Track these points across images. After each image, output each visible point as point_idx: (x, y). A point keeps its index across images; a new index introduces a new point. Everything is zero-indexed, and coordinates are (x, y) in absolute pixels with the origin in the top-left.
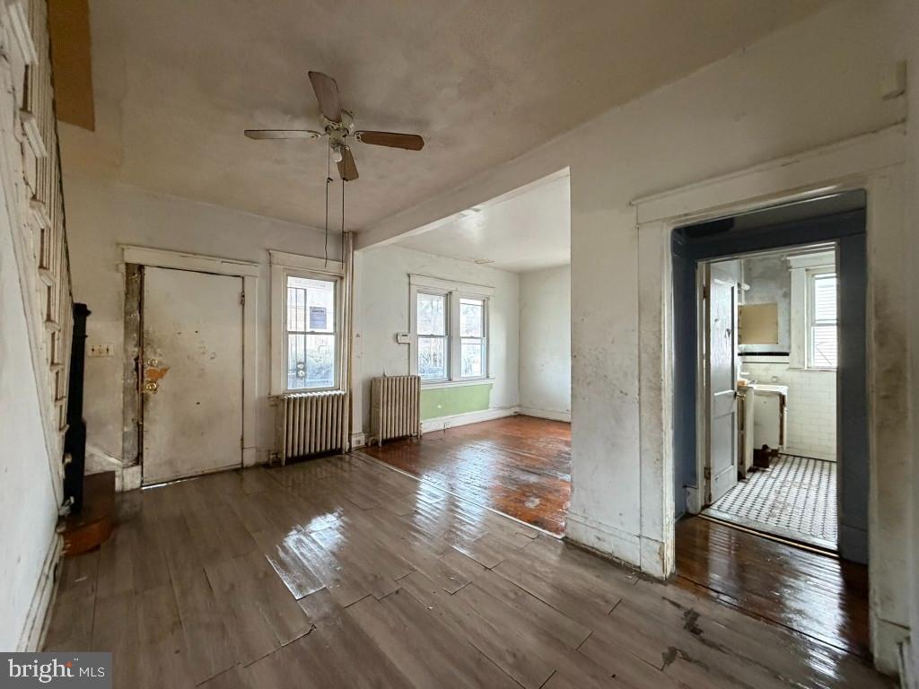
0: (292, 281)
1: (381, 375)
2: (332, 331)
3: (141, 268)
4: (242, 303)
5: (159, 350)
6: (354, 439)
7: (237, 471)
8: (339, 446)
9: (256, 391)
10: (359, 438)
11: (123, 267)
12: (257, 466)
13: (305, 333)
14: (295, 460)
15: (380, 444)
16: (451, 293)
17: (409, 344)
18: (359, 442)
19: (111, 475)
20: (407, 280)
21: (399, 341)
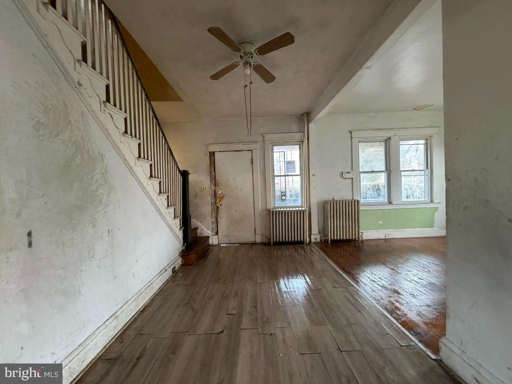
0: (276, 149)
1: (331, 198)
2: (299, 173)
3: (214, 153)
4: (252, 163)
5: (221, 187)
6: (312, 237)
7: (253, 244)
8: (302, 240)
9: (260, 206)
10: (316, 237)
11: (208, 154)
12: (263, 244)
13: (285, 176)
14: (279, 244)
15: (330, 243)
16: (389, 138)
17: (352, 178)
18: (316, 239)
19: (208, 237)
20: (349, 135)
21: (344, 177)
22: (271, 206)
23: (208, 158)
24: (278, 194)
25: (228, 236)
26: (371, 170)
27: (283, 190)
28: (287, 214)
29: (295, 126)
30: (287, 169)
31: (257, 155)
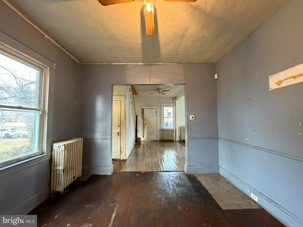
0: (165, 108)
2: (172, 117)
3: (143, 109)
5: (146, 121)
6: (177, 139)
7: (156, 141)
8: (173, 140)
9: (159, 128)
10: (178, 139)
12: (159, 141)
13: (168, 117)
14: (165, 141)
15: (182, 141)
19: (140, 138)
22: (162, 128)
23: (141, 111)
24: (165, 124)
25: (147, 138)
27: (167, 122)
28: (168, 131)
29: (171, 101)
30: (169, 115)
31: (158, 111)
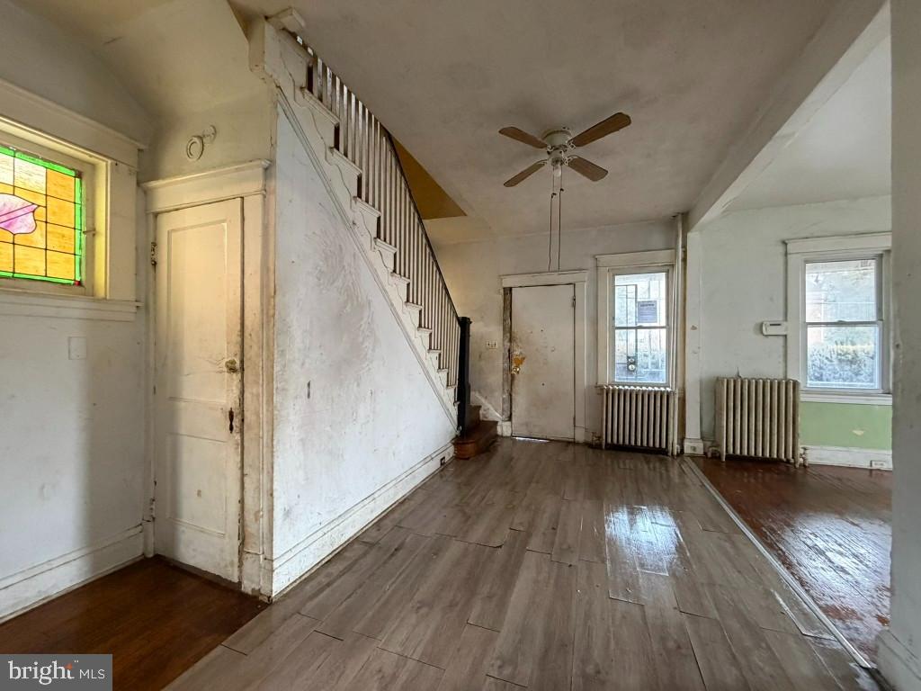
0: (619, 280)
1: (733, 374)
3: (511, 289)
4: (574, 306)
5: (520, 345)
6: (687, 444)
7: (569, 443)
8: (664, 446)
9: (585, 380)
10: (694, 444)
11: (502, 291)
13: (636, 328)
15: (724, 459)
17: (786, 336)
18: (694, 449)
19: (496, 423)
20: (781, 249)
21: (765, 333)
22: (605, 379)
23: (500, 298)
24: (620, 359)
25: (527, 424)
26: (836, 320)
27: (632, 353)
28: (634, 396)
30: (640, 315)
31: (584, 292)
